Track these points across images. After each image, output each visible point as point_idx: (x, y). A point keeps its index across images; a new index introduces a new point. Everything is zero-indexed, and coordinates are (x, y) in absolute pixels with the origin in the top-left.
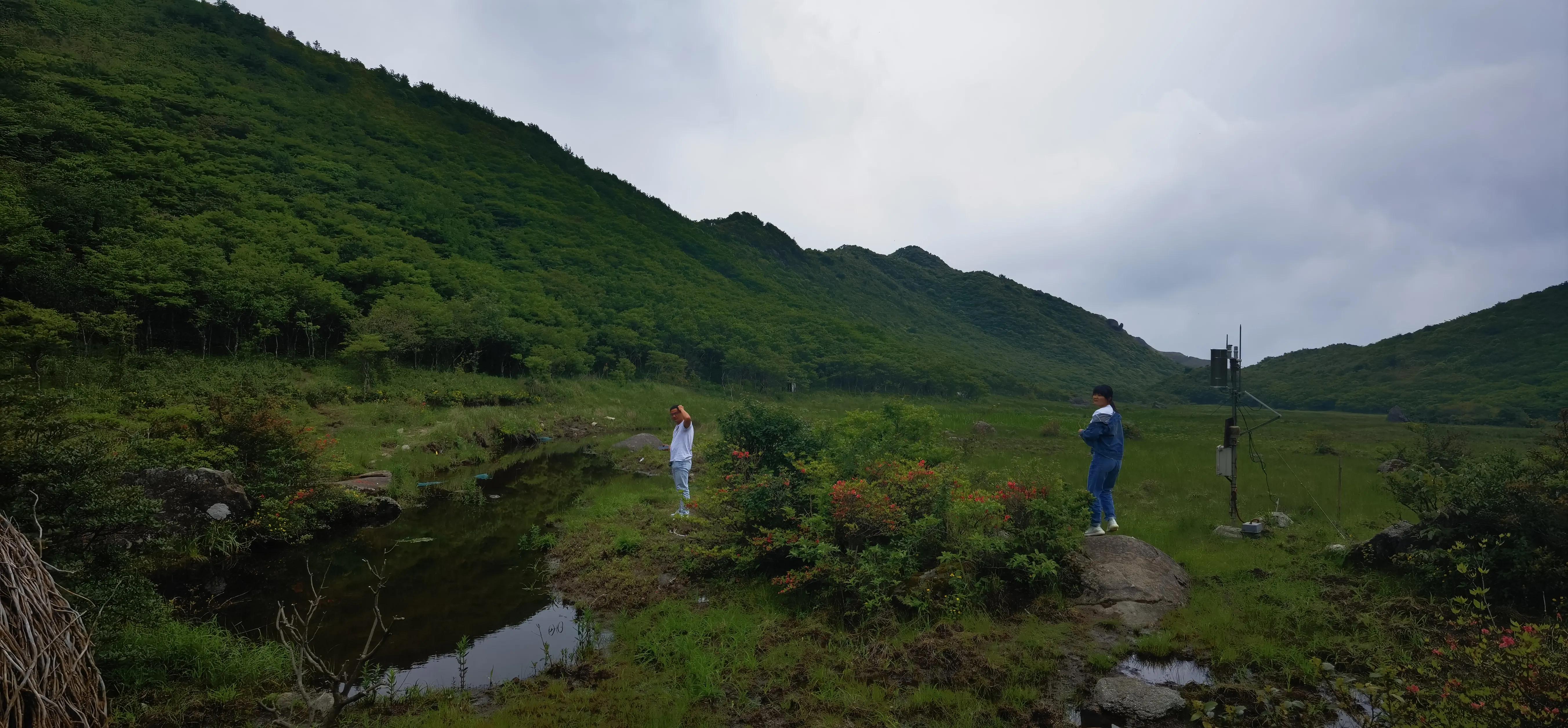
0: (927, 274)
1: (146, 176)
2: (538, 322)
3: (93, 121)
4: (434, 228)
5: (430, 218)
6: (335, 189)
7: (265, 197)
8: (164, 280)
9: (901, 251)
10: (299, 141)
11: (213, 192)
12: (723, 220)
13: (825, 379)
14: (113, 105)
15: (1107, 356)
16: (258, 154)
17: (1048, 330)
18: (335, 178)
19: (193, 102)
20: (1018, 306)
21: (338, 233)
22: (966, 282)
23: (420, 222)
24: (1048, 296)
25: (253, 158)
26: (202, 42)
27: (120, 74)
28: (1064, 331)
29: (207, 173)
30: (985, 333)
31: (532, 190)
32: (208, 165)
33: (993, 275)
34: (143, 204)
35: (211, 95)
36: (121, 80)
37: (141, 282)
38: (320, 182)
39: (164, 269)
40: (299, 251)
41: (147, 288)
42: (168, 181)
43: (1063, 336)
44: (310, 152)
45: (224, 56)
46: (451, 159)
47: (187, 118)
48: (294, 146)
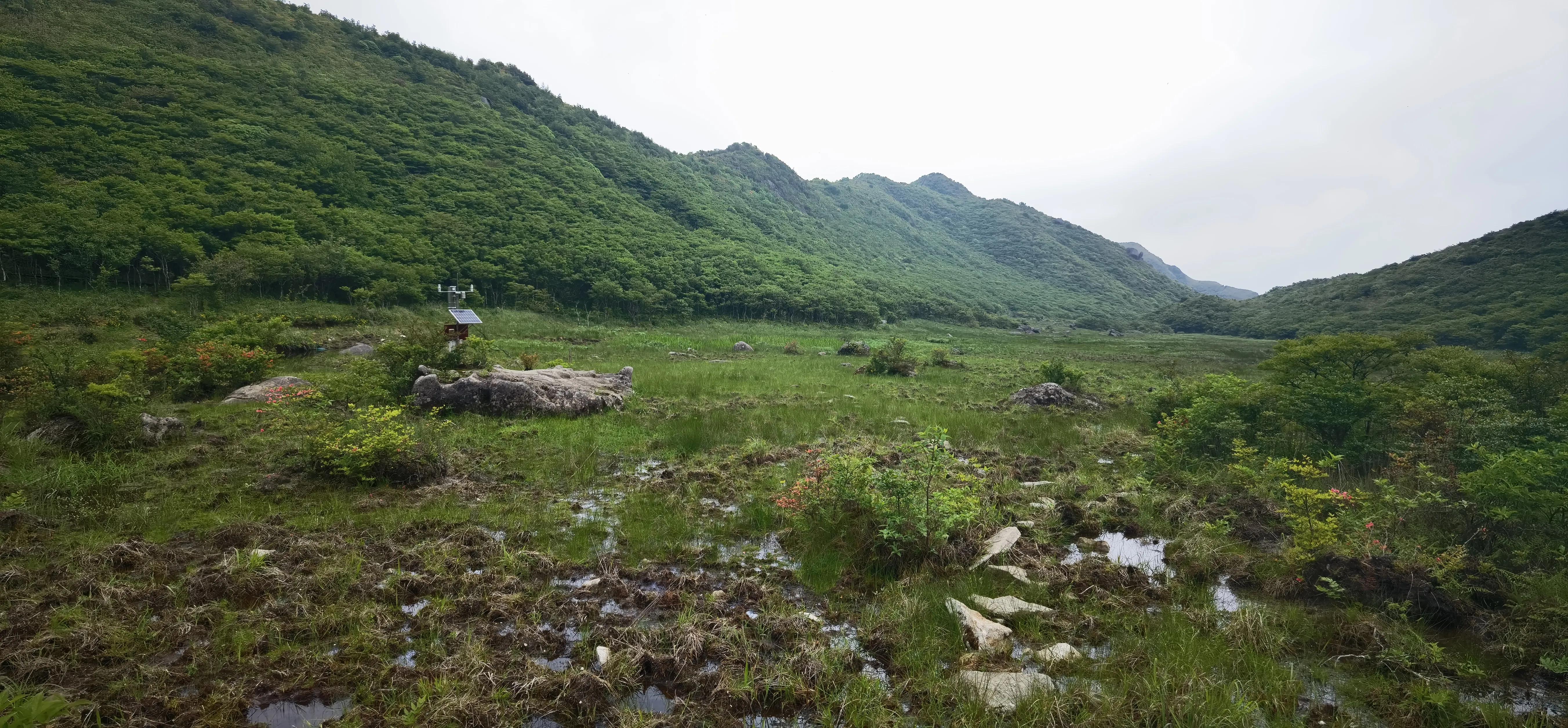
0: (945, 202)
1: (58, 148)
2: (395, 260)
3: (26, 100)
4: (325, 181)
5: (323, 173)
6: (244, 149)
7: (166, 161)
8: (35, 236)
9: (924, 179)
10: (222, 106)
11: (119, 158)
12: (721, 152)
13: (713, 307)
14: (49, 83)
15: (1121, 285)
16: (177, 119)
17: (1062, 258)
18: (246, 139)
19: (128, 73)
20: (1034, 235)
21: (228, 190)
22: (984, 210)
23: (314, 177)
24: (1068, 225)
25: (173, 125)
26: (160, 9)
27: (67, 51)
28: (1078, 260)
29: (117, 142)
30: (998, 262)
31: (458, 138)
32: (119, 136)
33: (1013, 203)
34: (49, 172)
35: (149, 66)
36: (66, 55)
37: (13, 238)
38: (229, 144)
39: (36, 227)
40: (172, 208)
41: (16, 242)
42: (77, 151)
43: (1076, 264)
44: (231, 115)
45: (179, 22)
46: (382, 112)
47: (119, 90)
48: (217, 111)
